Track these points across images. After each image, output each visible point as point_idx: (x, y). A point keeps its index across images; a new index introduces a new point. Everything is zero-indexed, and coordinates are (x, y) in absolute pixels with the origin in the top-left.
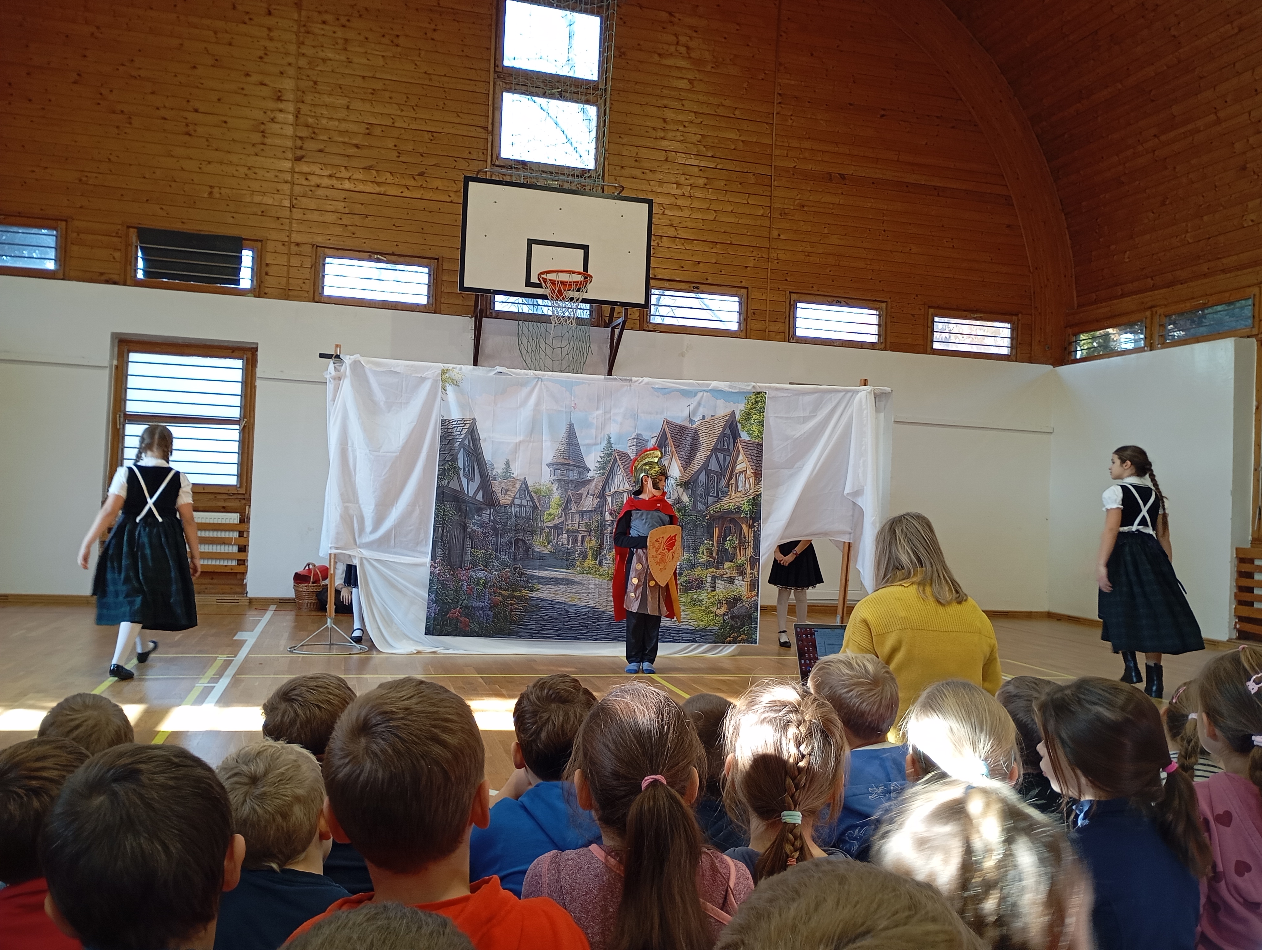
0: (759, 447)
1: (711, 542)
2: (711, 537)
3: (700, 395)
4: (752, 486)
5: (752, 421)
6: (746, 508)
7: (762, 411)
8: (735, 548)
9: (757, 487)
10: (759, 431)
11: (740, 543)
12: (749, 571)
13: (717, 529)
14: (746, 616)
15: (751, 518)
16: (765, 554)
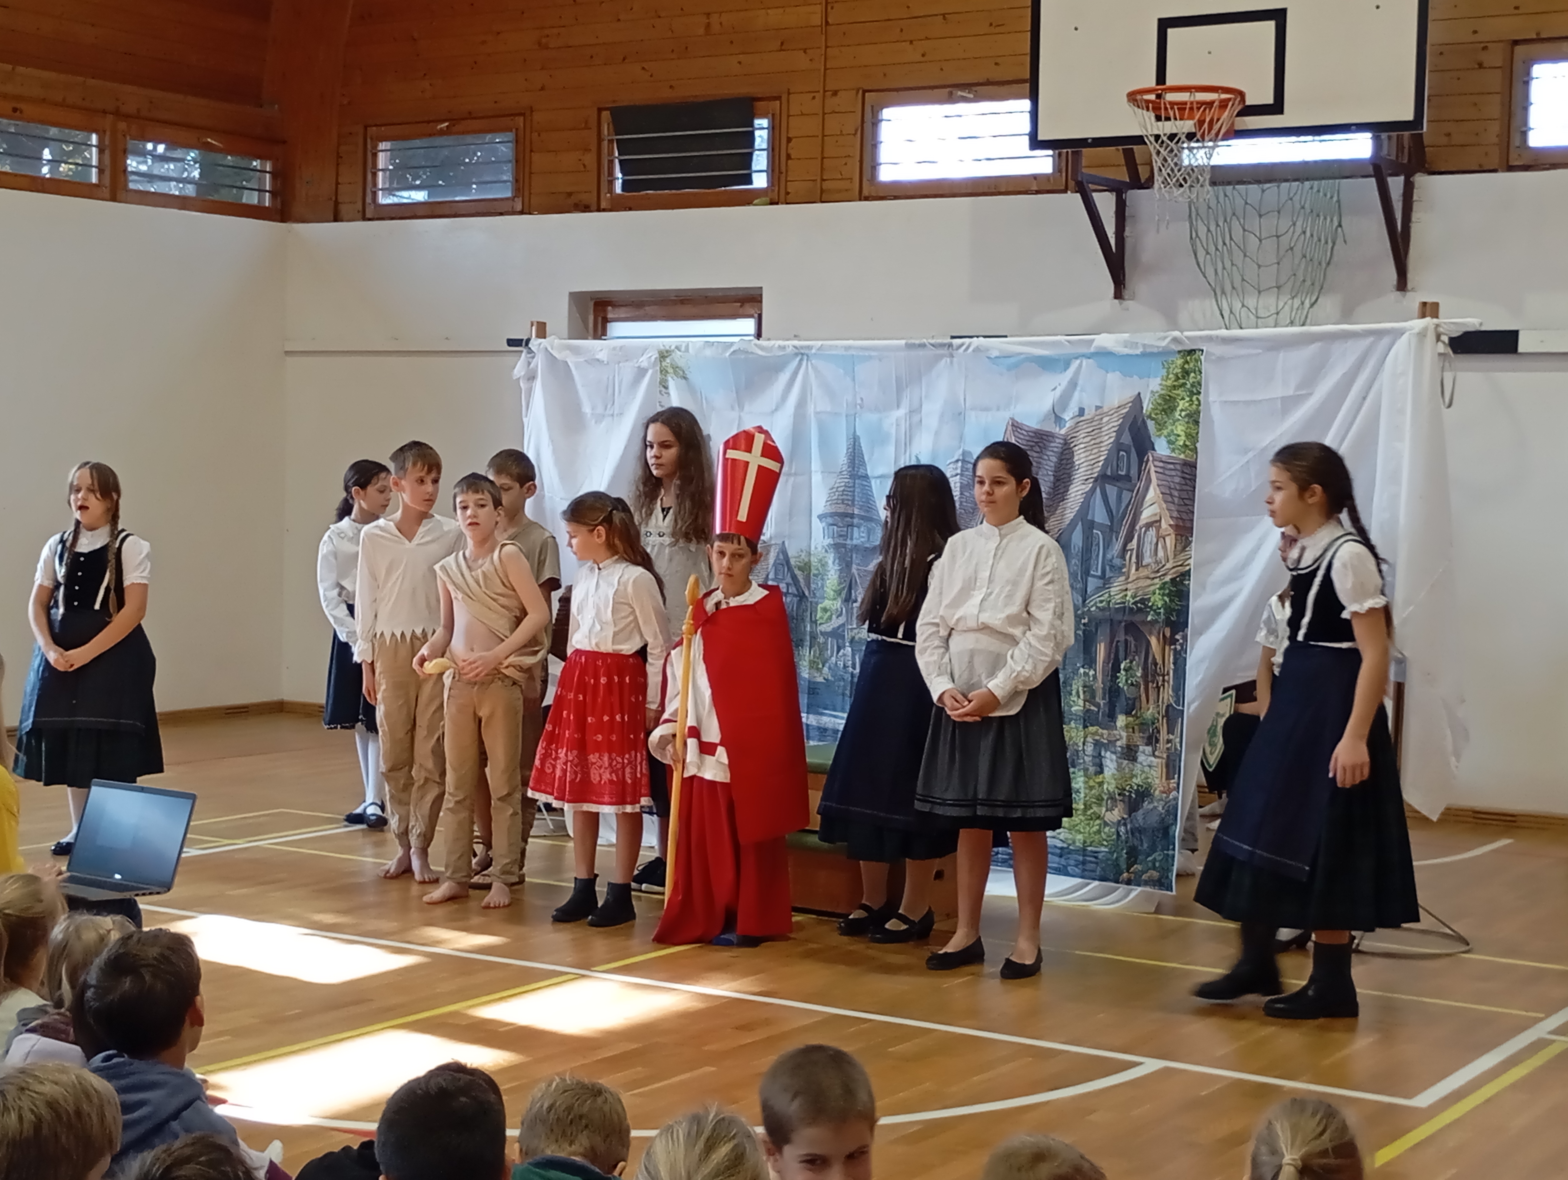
0: (1189, 470)
1: (1092, 673)
2: (1090, 662)
3: (1075, 364)
4: (1171, 555)
5: (1177, 414)
6: (1158, 600)
7: (1195, 391)
8: (1136, 685)
9: (1182, 557)
10: (1188, 435)
11: (1145, 676)
12: (1163, 735)
13: (1103, 645)
14: (1158, 830)
15: (1168, 623)
16: (1193, 702)
